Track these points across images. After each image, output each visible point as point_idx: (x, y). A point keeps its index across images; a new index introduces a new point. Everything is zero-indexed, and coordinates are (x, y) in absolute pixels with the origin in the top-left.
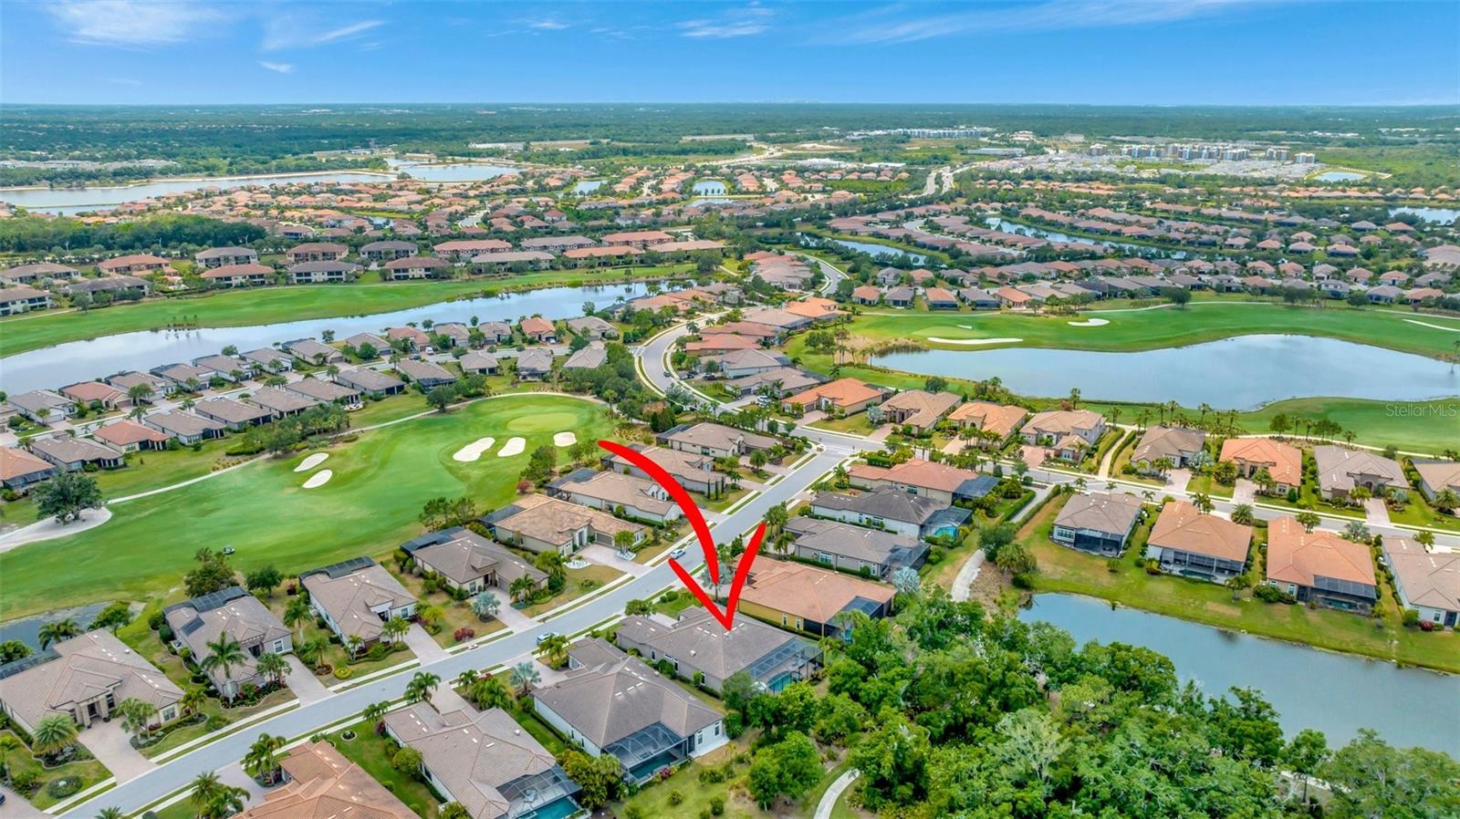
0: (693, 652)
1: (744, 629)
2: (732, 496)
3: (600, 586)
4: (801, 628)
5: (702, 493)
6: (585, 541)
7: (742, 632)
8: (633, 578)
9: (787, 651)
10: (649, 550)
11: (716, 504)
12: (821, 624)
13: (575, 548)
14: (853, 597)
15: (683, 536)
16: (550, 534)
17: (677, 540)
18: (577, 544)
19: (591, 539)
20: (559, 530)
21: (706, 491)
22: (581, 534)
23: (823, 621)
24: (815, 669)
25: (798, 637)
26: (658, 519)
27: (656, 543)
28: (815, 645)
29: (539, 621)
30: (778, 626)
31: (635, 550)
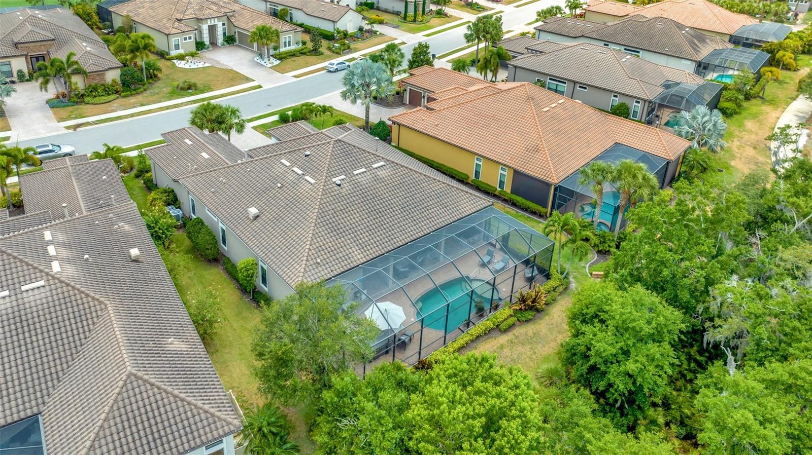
0: (253, 211)
1: (382, 173)
2: (435, 21)
3: (203, 92)
4: (508, 189)
5: (397, 14)
6: (220, 39)
7: (377, 179)
8: (260, 87)
9: (469, 234)
10: (301, 59)
11: (413, 25)
12: (548, 185)
13: (200, 45)
14: (609, 144)
15: (356, 50)
16: (165, 21)
17: (347, 53)
18: (206, 40)
19: (230, 40)
20: (179, 16)
21: (402, 10)
22: (212, 29)
23: (555, 178)
24: (530, 280)
25: (499, 206)
26: (328, 27)
27: (315, 52)
28: (537, 227)
29: (68, 128)
30: (463, 180)
31: (281, 57)
